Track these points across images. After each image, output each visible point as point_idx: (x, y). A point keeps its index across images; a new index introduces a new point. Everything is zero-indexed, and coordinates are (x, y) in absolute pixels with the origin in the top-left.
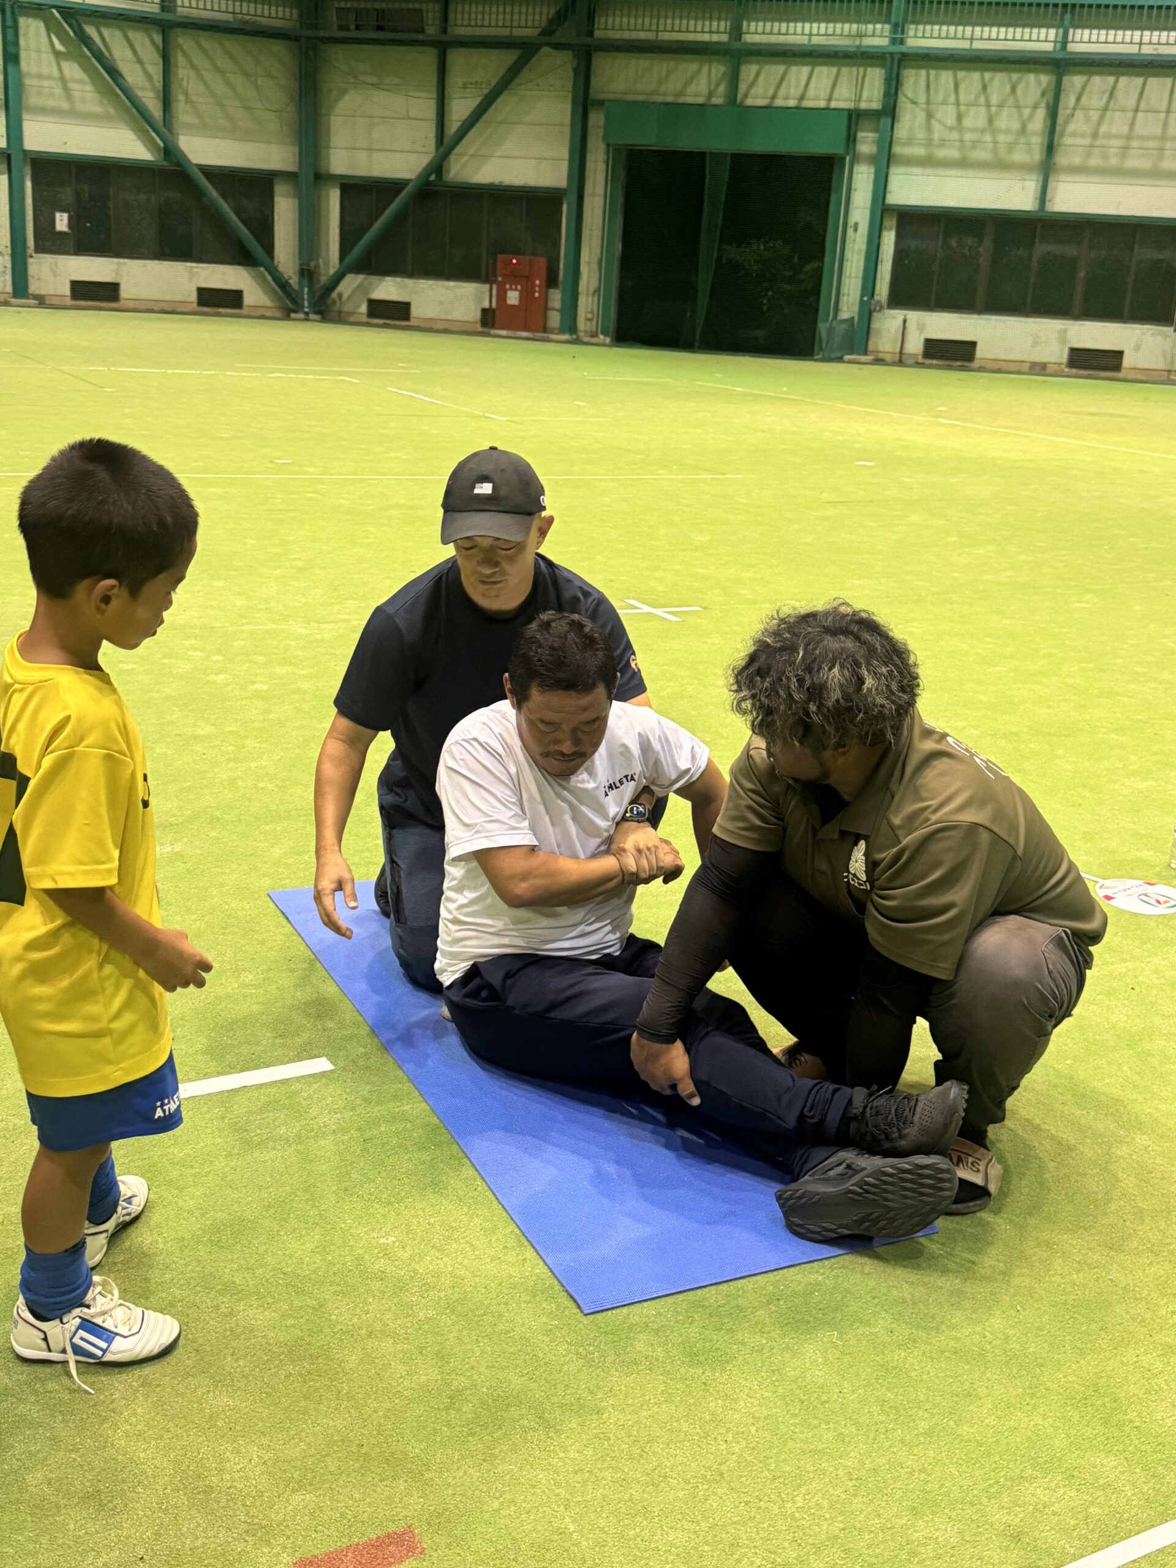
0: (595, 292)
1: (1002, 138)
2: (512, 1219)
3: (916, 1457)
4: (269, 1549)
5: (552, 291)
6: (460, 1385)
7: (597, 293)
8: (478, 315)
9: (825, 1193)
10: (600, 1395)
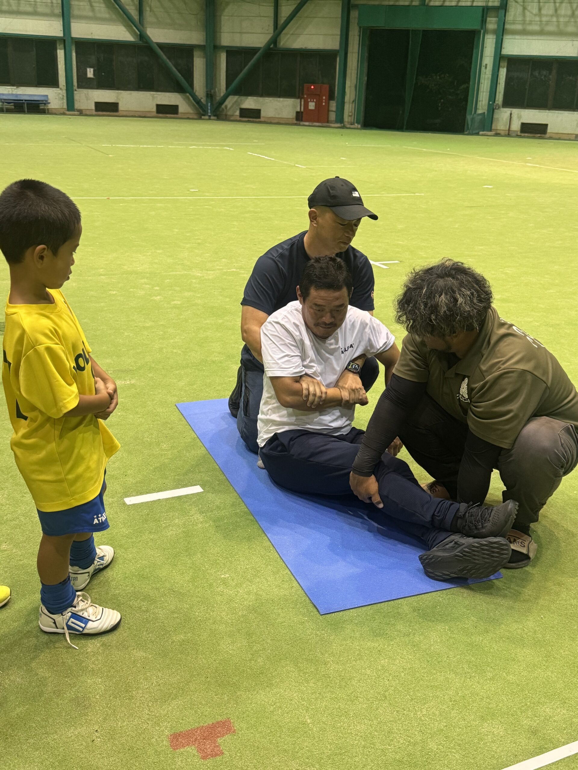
0: (353, 102)
1: (561, 19)
2: (287, 567)
3: (485, 691)
4: (159, 728)
5: (331, 102)
6: (257, 648)
7: (354, 102)
8: (294, 115)
9: (444, 556)
10: (326, 655)
